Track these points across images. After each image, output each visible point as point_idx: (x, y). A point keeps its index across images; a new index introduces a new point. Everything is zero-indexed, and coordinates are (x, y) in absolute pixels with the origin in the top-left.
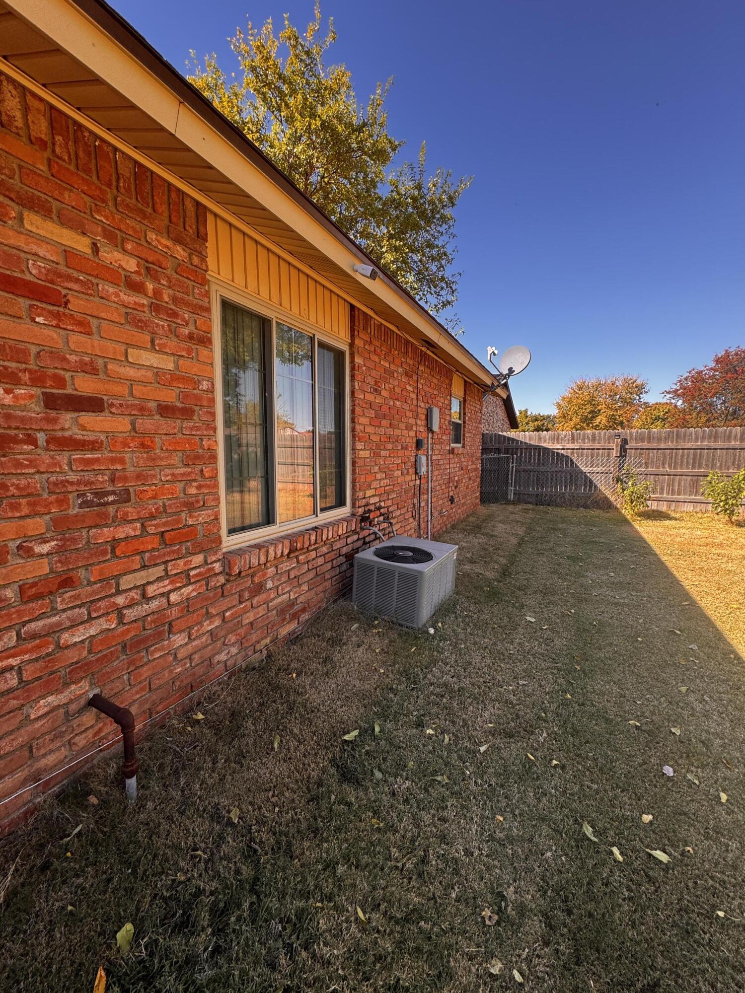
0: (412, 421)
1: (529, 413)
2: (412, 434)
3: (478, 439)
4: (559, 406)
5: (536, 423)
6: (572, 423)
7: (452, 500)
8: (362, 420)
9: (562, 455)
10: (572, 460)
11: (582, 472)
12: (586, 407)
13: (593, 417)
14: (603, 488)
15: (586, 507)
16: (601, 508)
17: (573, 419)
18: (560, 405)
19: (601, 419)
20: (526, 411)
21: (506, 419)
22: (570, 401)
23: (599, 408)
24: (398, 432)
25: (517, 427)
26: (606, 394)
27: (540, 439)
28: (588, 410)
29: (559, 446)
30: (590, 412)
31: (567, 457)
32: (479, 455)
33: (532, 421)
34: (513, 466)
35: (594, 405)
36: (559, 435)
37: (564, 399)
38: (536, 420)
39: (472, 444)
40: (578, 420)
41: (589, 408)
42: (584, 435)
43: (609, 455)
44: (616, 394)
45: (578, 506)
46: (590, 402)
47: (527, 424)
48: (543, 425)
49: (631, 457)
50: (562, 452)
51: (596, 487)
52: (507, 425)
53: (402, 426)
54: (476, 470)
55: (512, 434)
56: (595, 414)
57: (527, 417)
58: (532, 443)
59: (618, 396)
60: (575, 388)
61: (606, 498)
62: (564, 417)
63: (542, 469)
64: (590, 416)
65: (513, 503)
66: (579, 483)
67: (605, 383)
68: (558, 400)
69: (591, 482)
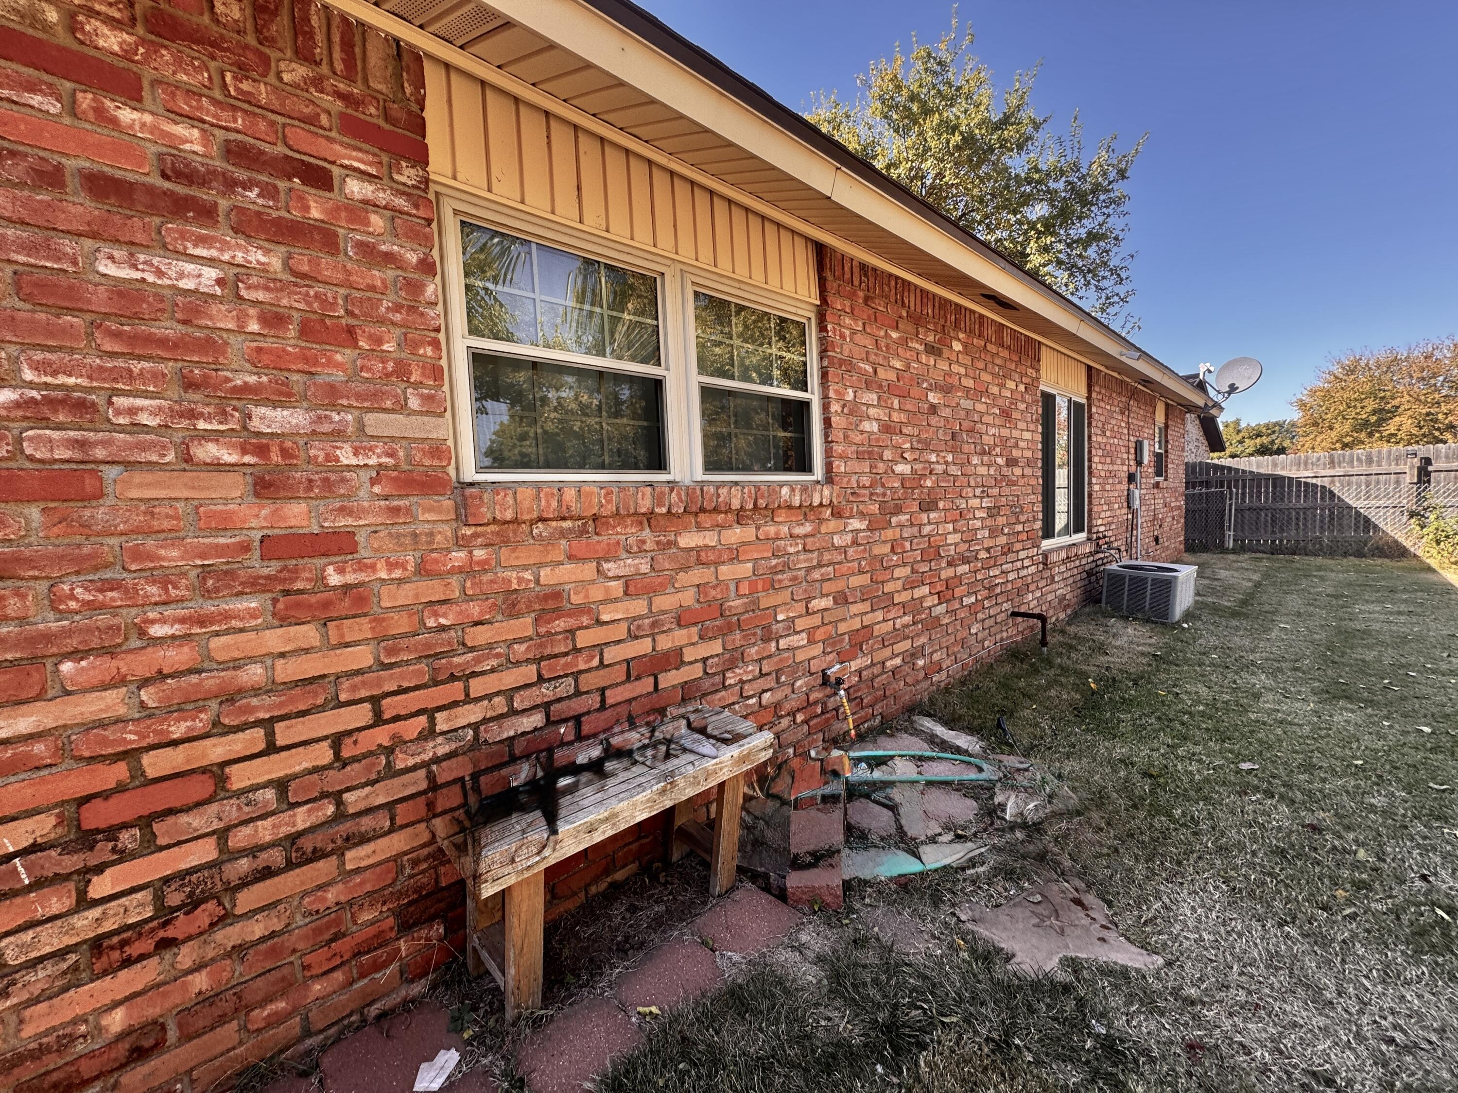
0: (1125, 456)
1: (1243, 425)
2: (1125, 468)
3: (1182, 470)
4: (1302, 405)
5: (1258, 440)
6: (1333, 434)
7: (1157, 540)
8: (1096, 459)
9: (1315, 486)
10: (1331, 492)
11: (1350, 507)
12: (1364, 404)
13: (1380, 422)
14: (1388, 529)
15: (1360, 554)
16: (1386, 557)
17: (1337, 426)
18: (1305, 405)
19: (1403, 423)
20: (1237, 422)
21: (1202, 439)
22: (1327, 395)
23: (1396, 402)
24: (1116, 467)
25: (1223, 449)
26: (1411, 377)
27: (1275, 465)
28: (1369, 409)
29: (1307, 474)
30: (1374, 412)
31: (1323, 487)
32: (1182, 489)
33: (1251, 438)
34: (1231, 505)
35: (1382, 398)
36: (1307, 458)
37: (1313, 393)
38: (1259, 435)
39: (1176, 476)
40: (1347, 427)
41: (1371, 405)
42: (1352, 456)
43: (1398, 482)
44: (1435, 376)
45: (1345, 554)
46: (1373, 394)
47: (1241, 442)
48: (1272, 442)
49: (1439, 483)
50: (1314, 481)
51: (1376, 527)
52: (1204, 447)
53: (1119, 461)
54: (1179, 508)
55: (1216, 459)
56: (1384, 415)
57: (1239, 431)
58: (1262, 471)
59: (1441, 378)
60: (1338, 371)
61: (1396, 542)
62: (1316, 424)
63: (1279, 505)
64: (1373, 419)
65: (1234, 551)
66: (1345, 522)
67: (1408, 357)
68: (1300, 396)
69: (1367, 520)
